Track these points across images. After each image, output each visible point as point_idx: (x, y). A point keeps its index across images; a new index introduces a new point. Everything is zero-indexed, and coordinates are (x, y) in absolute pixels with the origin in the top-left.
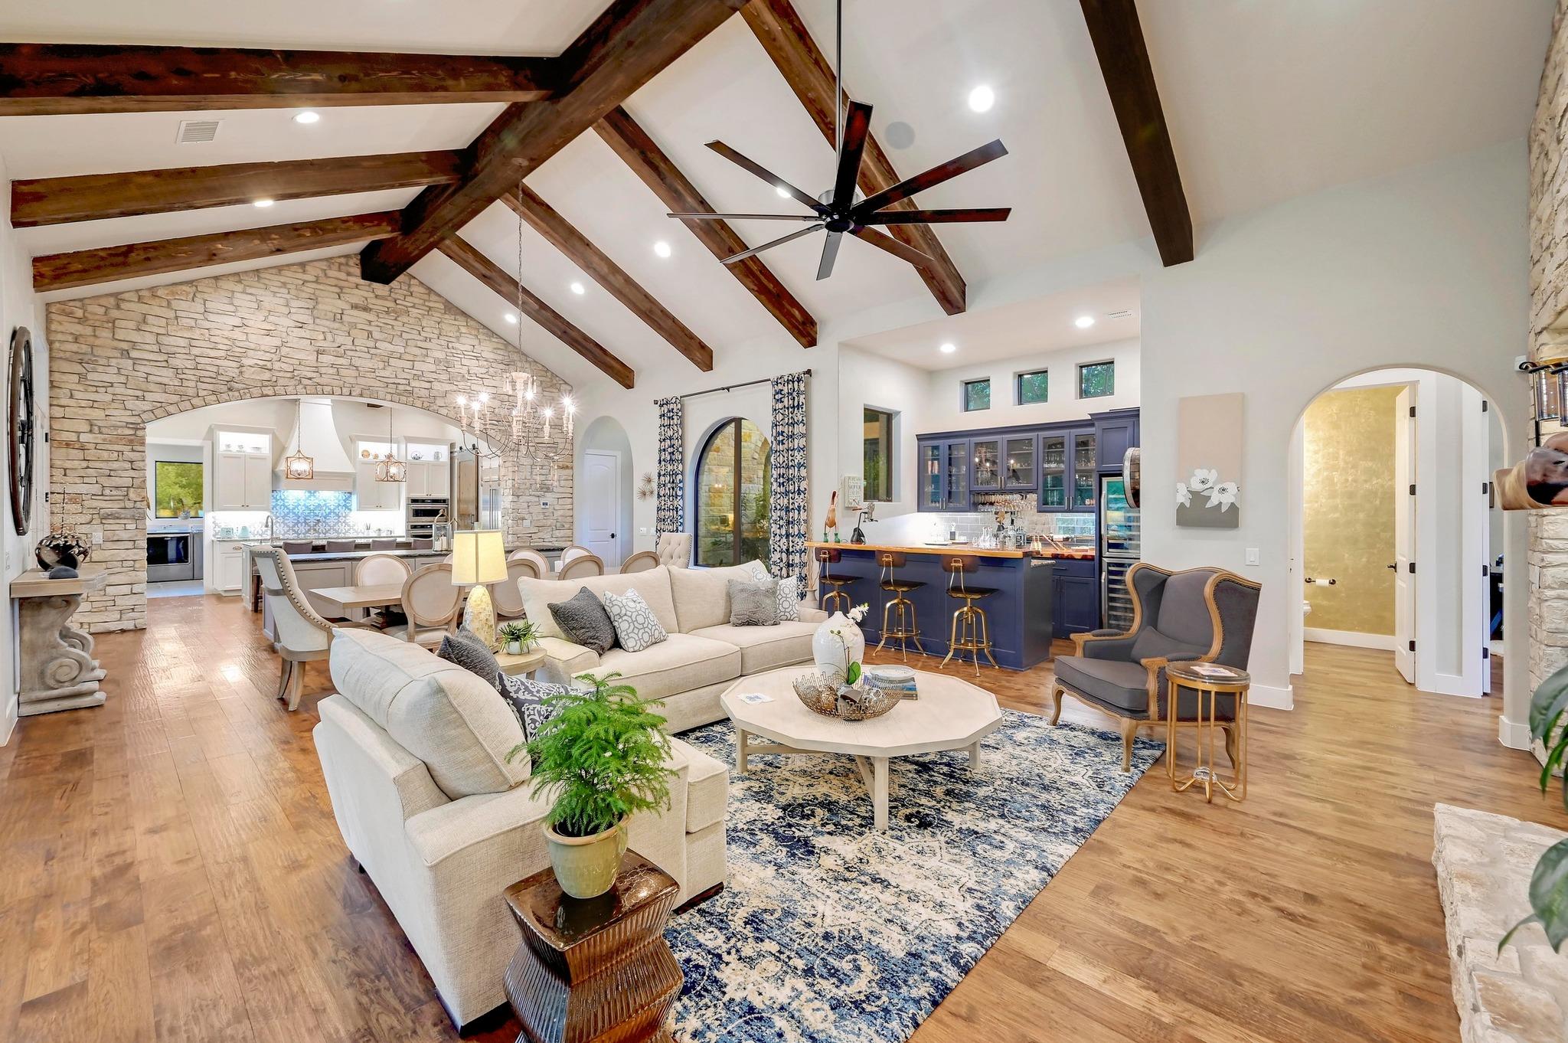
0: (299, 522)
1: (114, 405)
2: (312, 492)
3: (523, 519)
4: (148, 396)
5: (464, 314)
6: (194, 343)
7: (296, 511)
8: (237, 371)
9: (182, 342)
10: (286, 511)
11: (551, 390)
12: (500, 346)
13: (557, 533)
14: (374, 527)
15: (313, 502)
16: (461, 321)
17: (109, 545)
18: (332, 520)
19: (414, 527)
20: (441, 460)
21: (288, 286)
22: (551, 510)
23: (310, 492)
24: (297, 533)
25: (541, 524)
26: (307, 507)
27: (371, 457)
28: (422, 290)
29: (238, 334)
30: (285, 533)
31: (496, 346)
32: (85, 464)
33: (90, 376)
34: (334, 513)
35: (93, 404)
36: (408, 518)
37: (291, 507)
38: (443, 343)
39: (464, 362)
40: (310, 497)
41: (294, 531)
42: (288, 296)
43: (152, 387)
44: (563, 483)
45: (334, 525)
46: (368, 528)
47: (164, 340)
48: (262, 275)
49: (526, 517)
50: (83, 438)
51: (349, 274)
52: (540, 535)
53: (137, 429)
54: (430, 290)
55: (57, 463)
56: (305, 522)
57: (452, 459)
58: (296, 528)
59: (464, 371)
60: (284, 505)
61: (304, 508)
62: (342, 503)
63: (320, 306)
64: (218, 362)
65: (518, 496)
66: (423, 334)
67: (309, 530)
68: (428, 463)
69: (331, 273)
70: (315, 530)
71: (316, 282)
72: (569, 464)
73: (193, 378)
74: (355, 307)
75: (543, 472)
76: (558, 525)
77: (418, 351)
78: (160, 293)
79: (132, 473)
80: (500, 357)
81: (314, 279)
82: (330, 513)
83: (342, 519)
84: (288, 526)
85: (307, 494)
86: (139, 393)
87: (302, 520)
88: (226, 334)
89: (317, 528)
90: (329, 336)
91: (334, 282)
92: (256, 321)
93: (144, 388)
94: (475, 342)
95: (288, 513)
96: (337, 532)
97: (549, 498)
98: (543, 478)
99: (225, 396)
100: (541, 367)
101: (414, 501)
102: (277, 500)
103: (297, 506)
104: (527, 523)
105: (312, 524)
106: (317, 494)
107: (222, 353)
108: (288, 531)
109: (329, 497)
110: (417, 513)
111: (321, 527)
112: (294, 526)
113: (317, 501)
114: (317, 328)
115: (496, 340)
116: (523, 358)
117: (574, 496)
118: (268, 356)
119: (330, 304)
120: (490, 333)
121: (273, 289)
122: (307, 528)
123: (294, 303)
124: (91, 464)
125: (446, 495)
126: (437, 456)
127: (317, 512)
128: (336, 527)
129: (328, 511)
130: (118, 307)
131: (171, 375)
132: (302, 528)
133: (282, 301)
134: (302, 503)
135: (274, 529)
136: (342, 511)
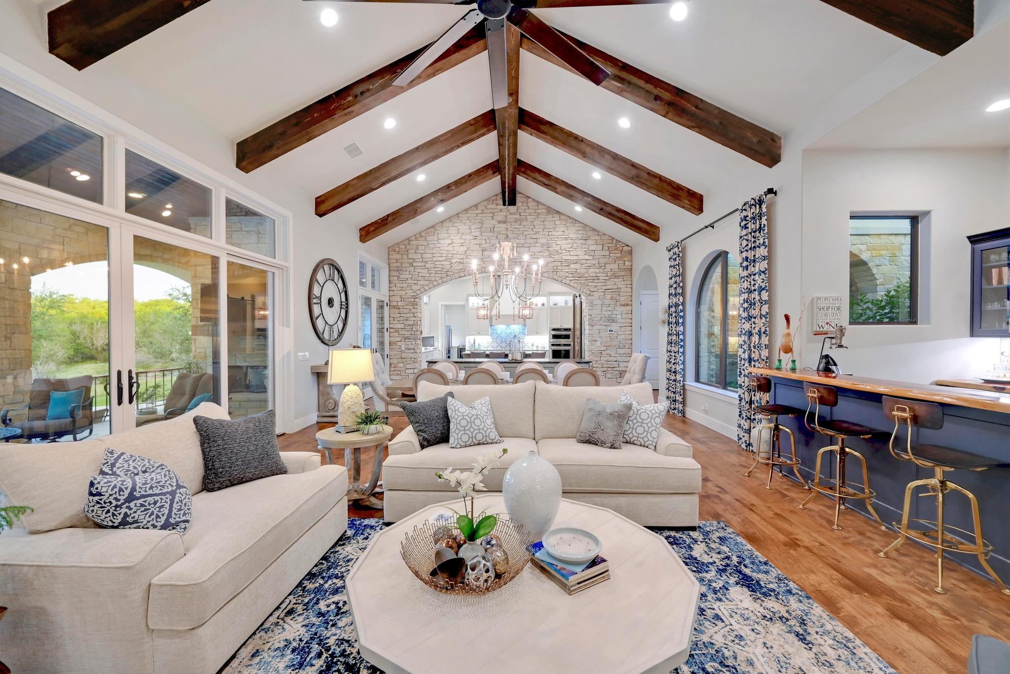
0: (502, 342)
1: (408, 288)
2: (508, 325)
3: (596, 341)
4: (420, 283)
5: (558, 212)
6: (434, 255)
7: (501, 336)
8: (449, 266)
9: (430, 256)
10: (497, 336)
11: (615, 252)
12: (580, 228)
13: (620, 351)
14: (535, 345)
15: (508, 331)
16: (557, 217)
17: (407, 351)
19: (552, 345)
20: (568, 305)
21: (470, 218)
22: (615, 335)
24: (500, 347)
25: (608, 344)
26: (506, 334)
27: (534, 305)
28: (534, 204)
29: (450, 248)
30: (497, 347)
31: (578, 229)
32: (399, 315)
33: (402, 276)
34: (518, 337)
35: (402, 289)
36: (550, 339)
37: (499, 334)
38: (545, 233)
39: (558, 242)
42: (470, 224)
43: (420, 278)
44: (624, 316)
46: (533, 346)
47: (424, 256)
48: (460, 216)
49: (598, 339)
50: (400, 304)
51: (497, 205)
52: (608, 352)
53: (415, 298)
54: (538, 203)
55: (391, 315)
56: (505, 342)
57: (574, 304)
59: (558, 248)
60: (496, 333)
62: (522, 331)
63: (484, 226)
64: (442, 263)
65: (592, 326)
66: (535, 230)
68: (562, 307)
69: (489, 206)
70: (509, 346)
71: (482, 213)
72: (629, 303)
73: (434, 272)
74: (499, 222)
75: (609, 309)
76: (621, 345)
77: (532, 241)
78: (422, 234)
79: (414, 319)
80: (581, 236)
81: (481, 212)
82: (516, 337)
83: (521, 340)
85: (506, 327)
86: (416, 282)
87: (504, 340)
88: (446, 248)
90: (488, 242)
91: (489, 211)
92: (457, 240)
93: (417, 279)
94: (565, 229)
97: (614, 327)
98: (610, 313)
99: (445, 279)
100: (608, 237)
101: (554, 330)
102: (494, 331)
103: (502, 333)
104: (598, 344)
106: (510, 327)
107: (444, 258)
109: (516, 328)
110: (555, 337)
112: (499, 344)
113: (510, 331)
114: (483, 238)
115: (578, 225)
116: (596, 233)
117: (633, 325)
118: (461, 257)
119: (489, 223)
120: (574, 221)
121: (464, 221)
123: (473, 227)
124: (402, 315)
125: (571, 326)
126: (566, 302)
127: (510, 336)
130: (409, 244)
131: (426, 272)
132: (504, 345)
133: (468, 227)
134: (504, 331)
135: (492, 345)
136: (521, 336)
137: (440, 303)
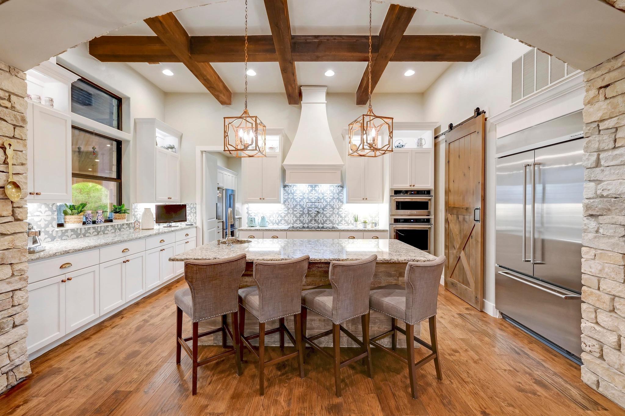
0: (304, 213)
7: (302, 203)
10: (295, 203)
14: (361, 219)
15: (314, 196)
18: (328, 212)
19: (397, 221)
20: (424, 147)
23: (312, 186)
24: (302, 222)
26: (309, 200)
30: (294, 222)
34: (330, 205)
36: (391, 210)
37: (298, 200)
40: (312, 190)
41: (300, 220)
45: (330, 217)
46: (356, 221)
56: (308, 213)
57: (436, 145)
58: (302, 219)
60: (293, 198)
61: (307, 201)
62: (336, 196)
67: (311, 220)
68: (412, 151)
70: (315, 220)
82: (326, 206)
83: (336, 211)
84: (296, 217)
85: (310, 188)
87: (306, 211)
89: (317, 218)
95: (296, 205)
96: (332, 222)
101: (397, 192)
102: (289, 194)
103: (302, 199)
105: (313, 215)
106: (317, 188)
108: (296, 220)
109: (326, 190)
110: (401, 206)
111: (320, 218)
112: (300, 217)
113: (317, 194)
122: (310, 218)
125: (429, 185)
126: (420, 144)
127: (317, 204)
128: (331, 219)
129: (325, 203)
134: (306, 196)
135: (286, 218)
136: (336, 204)
137: (199, 149)
